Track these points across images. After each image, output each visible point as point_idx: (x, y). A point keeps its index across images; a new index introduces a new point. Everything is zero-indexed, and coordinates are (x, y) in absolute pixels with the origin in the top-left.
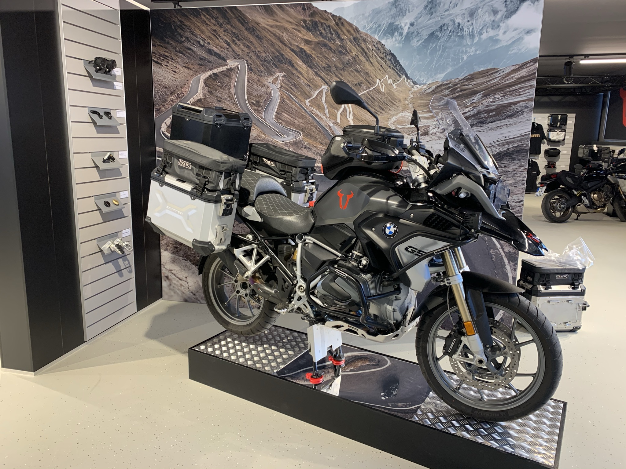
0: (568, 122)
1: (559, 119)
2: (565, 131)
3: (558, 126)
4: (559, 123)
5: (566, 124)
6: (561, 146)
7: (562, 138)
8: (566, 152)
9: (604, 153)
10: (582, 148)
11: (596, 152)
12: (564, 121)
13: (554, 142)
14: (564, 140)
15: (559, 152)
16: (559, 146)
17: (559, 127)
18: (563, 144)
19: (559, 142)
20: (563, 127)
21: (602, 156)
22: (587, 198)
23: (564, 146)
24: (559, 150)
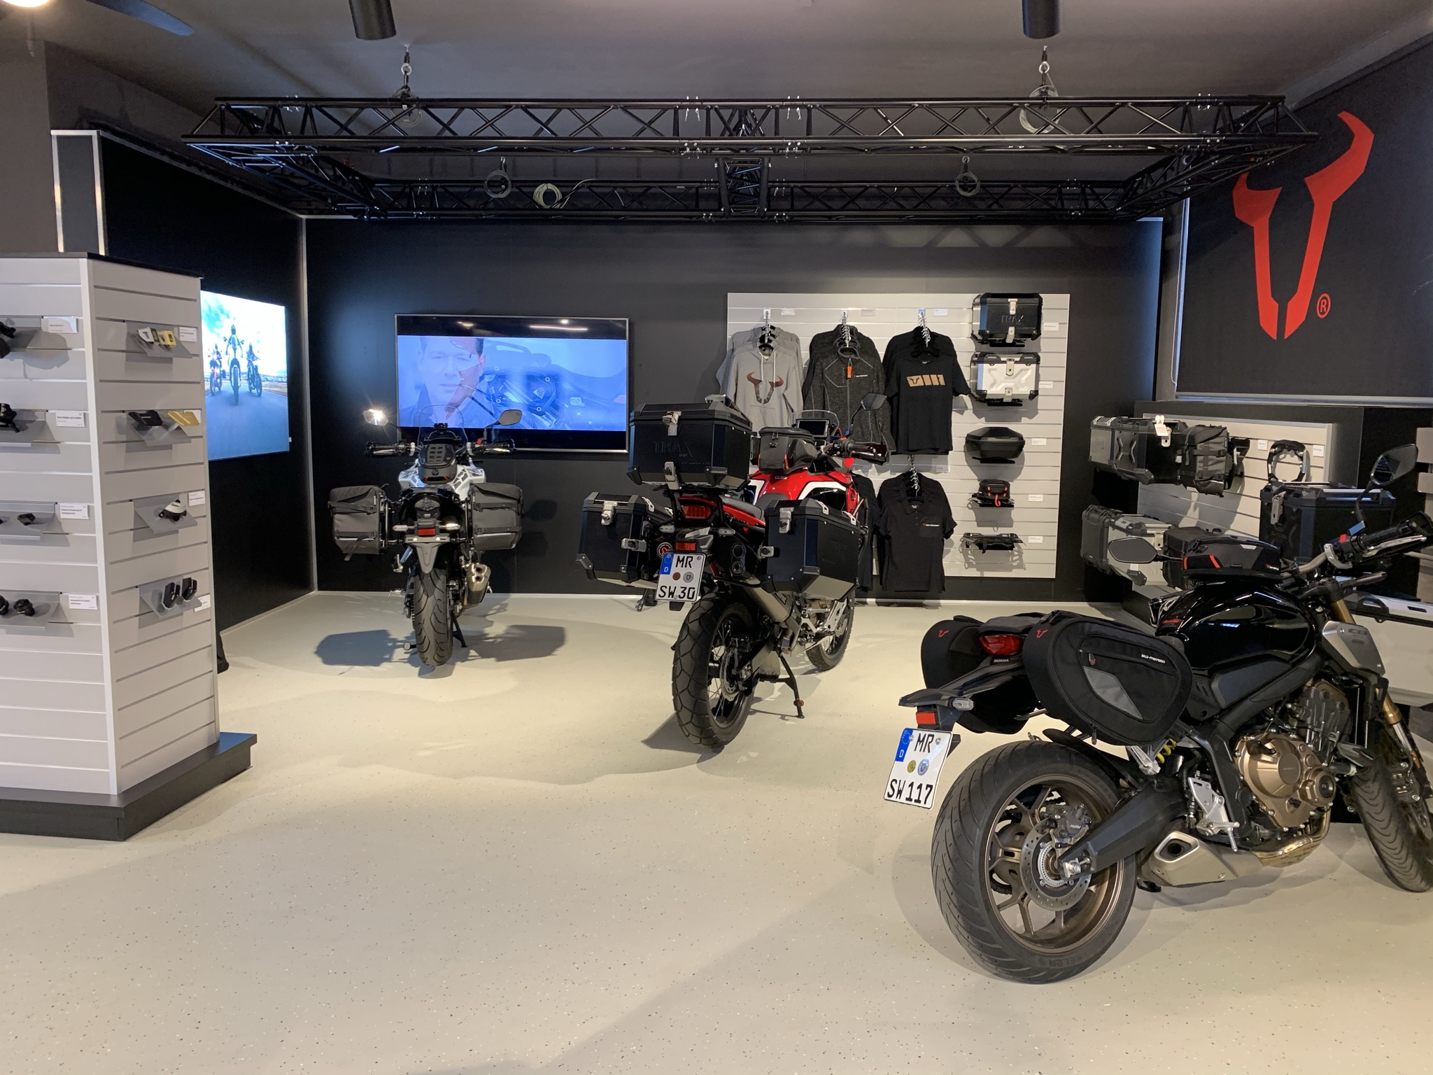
0: (1046, 326)
1: (1012, 312)
2: (1037, 361)
3: (1009, 340)
4: (1011, 330)
5: (1039, 334)
6: (1024, 420)
7: (1026, 390)
8: (1043, 442)
9: (1207, 454)
10: (1106, 428)
11: (1165, 444)
12: (1031, 323)
13: (998, 403)
14: (1034, 395)
15: (1020, 444)
16: (1019, 420)
17: (1013, 345)
18: (1033, 413)
19: (1016, 402)
20: (1029, 344)
21: (1200, 467)
22: (1216, 786)
23: (1036, 419)
24: (1021, 438)
